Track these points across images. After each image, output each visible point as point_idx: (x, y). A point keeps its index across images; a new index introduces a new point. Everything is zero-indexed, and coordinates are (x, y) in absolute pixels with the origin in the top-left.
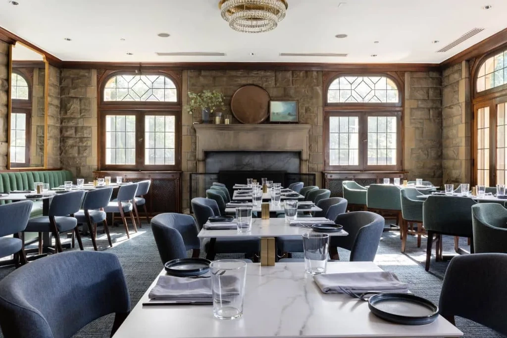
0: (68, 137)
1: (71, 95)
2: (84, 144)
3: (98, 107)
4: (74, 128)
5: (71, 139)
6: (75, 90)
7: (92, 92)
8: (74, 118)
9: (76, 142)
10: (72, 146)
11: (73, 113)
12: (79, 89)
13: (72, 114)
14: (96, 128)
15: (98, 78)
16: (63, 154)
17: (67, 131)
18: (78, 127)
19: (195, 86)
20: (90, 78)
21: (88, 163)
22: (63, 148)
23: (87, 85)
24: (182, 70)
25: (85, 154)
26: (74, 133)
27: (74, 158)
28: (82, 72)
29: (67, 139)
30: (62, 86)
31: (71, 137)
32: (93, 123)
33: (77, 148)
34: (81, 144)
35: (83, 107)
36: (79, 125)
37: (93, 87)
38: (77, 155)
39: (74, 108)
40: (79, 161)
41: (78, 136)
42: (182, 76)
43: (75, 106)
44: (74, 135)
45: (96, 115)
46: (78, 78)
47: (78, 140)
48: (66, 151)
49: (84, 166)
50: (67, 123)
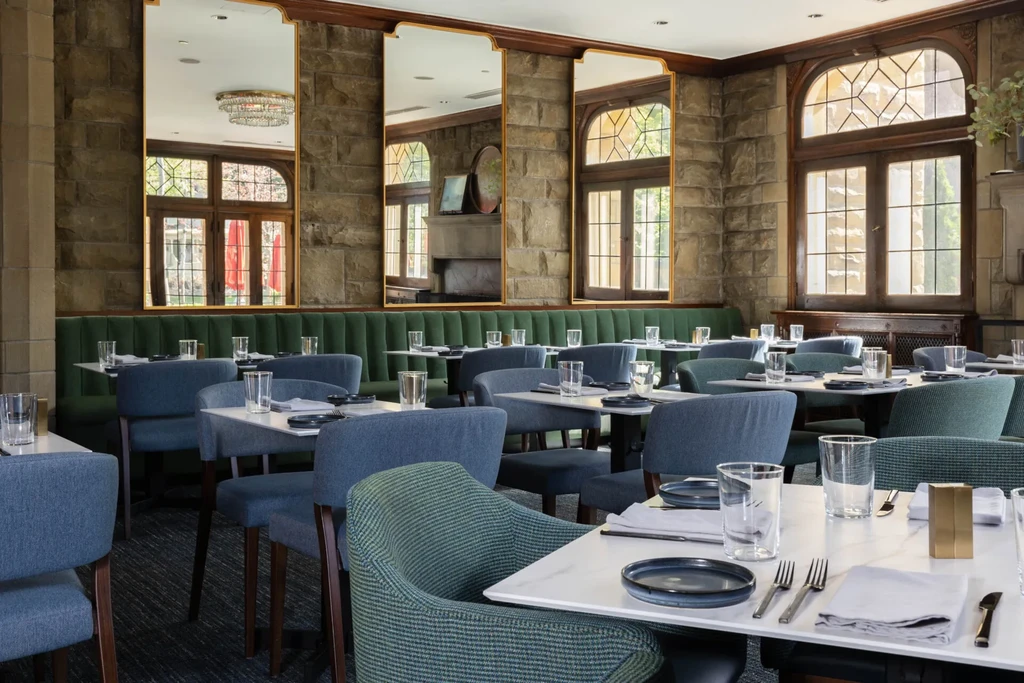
0: (736, 232)
1: (741, 134)
2: (764, 247)
3: (791, 155)
4: (745, 211)
5: (740, 236)
6: (746, 122)
7: (777, 121)
8: (744, 187)
9: (748, 242)
10: (743, 252)
11: (741, 175)
12: (753, 119)
13: (739, 179)
14: (786, 205)
15: (788, 85)
16: (726, 271)
17: (732, 219)
18: (752, 206)
19: (1011, 59)
20: (773, 88)
21: (770, 293)
22: (726, 259)
23: (768, 106)
24: (977, 22)
25: (764, 271)
26: (745, 221)
27: (745, 278)
28: (760, 77)
29: (733, 236)
30: (726, 115)
31: (741, 232)
32: (780, 195)
33: (750, 255)
34: (757, 247)
35: (761, 159)
36: (755, 202)
37: (779, 109)
38: (750, 273)
39: (743, 163)
40: (754, 286)
41: (752, 229)
42: (976, 40)
43: (743, 159)
44: (745, 228)
45: (785, 177)
46: (753, 93)
47: (752, 236)
48: (731, 264)
49: (763, 298)
50: (732, 200)
